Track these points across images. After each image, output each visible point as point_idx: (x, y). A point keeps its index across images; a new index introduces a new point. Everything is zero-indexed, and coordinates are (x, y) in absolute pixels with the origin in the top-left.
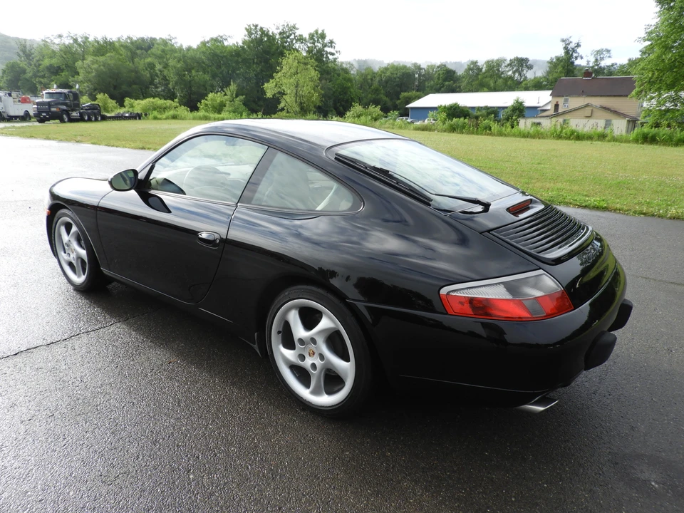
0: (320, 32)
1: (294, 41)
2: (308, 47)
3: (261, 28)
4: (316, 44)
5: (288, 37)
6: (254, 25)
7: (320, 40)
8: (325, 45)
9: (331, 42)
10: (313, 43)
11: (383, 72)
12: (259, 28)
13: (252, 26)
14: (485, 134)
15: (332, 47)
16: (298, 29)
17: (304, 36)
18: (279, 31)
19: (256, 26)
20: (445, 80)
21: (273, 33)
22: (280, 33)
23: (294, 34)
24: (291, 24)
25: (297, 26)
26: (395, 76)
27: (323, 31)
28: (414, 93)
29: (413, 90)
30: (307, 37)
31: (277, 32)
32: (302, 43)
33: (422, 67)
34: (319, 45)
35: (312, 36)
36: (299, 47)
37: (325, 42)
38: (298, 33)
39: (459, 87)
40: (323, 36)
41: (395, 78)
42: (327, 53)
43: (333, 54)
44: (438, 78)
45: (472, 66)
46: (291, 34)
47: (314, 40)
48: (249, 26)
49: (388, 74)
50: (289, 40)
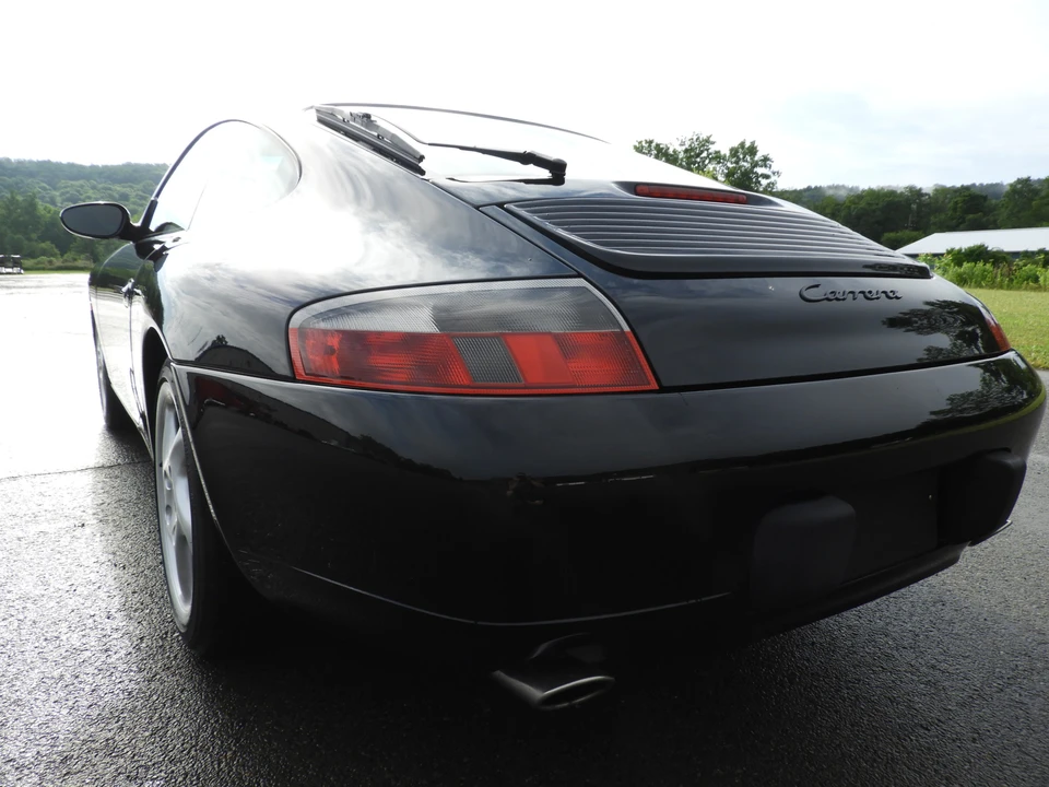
0: (747, 145)
1: (707, 161)
2: (728, 168)
3: (658, 145)
4: (742, 163)
5: (698, 155)
6: (646, 142)
7: (748, 158)
8: (755, 165)
9: (766, 159)
10: (737, 162)
11: (852, 202)
12: (653, 145)
13: (644, 144)
14: (1026, 289)
15: (766, 166)
16: (713, 143)
17: (722, 153)
18: (684, 148)
19: (651, 142)
20: (967, 211)
21: (675, 151)
22: (686, 151)
23: (707, 150)
24: (704, 136)
25: (711, 139)
26: (874, 207)
27: (753, 143)
28: (907, 233)
29: (906, 228)
30: (728, 154)
31: (680, 149)
32: (719, 163)
33: (924, 191)
34: (745, 164)
35: (734, 152)
36: (715, 169)
37: (756, 158)
38: (713, 148)
39: (995, 221)
40: (752, 150)
41: (874, 211)
42: (757, 176)
43: (767, 177)
44: (955, 209)
45: (1019, 186)
46: (702, 152)
47: (738, 157)
48: (640, 143)
49: (863, 204)
50: (698, 160)
